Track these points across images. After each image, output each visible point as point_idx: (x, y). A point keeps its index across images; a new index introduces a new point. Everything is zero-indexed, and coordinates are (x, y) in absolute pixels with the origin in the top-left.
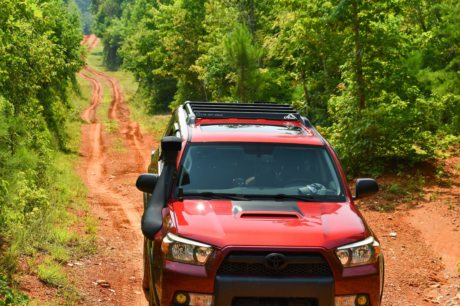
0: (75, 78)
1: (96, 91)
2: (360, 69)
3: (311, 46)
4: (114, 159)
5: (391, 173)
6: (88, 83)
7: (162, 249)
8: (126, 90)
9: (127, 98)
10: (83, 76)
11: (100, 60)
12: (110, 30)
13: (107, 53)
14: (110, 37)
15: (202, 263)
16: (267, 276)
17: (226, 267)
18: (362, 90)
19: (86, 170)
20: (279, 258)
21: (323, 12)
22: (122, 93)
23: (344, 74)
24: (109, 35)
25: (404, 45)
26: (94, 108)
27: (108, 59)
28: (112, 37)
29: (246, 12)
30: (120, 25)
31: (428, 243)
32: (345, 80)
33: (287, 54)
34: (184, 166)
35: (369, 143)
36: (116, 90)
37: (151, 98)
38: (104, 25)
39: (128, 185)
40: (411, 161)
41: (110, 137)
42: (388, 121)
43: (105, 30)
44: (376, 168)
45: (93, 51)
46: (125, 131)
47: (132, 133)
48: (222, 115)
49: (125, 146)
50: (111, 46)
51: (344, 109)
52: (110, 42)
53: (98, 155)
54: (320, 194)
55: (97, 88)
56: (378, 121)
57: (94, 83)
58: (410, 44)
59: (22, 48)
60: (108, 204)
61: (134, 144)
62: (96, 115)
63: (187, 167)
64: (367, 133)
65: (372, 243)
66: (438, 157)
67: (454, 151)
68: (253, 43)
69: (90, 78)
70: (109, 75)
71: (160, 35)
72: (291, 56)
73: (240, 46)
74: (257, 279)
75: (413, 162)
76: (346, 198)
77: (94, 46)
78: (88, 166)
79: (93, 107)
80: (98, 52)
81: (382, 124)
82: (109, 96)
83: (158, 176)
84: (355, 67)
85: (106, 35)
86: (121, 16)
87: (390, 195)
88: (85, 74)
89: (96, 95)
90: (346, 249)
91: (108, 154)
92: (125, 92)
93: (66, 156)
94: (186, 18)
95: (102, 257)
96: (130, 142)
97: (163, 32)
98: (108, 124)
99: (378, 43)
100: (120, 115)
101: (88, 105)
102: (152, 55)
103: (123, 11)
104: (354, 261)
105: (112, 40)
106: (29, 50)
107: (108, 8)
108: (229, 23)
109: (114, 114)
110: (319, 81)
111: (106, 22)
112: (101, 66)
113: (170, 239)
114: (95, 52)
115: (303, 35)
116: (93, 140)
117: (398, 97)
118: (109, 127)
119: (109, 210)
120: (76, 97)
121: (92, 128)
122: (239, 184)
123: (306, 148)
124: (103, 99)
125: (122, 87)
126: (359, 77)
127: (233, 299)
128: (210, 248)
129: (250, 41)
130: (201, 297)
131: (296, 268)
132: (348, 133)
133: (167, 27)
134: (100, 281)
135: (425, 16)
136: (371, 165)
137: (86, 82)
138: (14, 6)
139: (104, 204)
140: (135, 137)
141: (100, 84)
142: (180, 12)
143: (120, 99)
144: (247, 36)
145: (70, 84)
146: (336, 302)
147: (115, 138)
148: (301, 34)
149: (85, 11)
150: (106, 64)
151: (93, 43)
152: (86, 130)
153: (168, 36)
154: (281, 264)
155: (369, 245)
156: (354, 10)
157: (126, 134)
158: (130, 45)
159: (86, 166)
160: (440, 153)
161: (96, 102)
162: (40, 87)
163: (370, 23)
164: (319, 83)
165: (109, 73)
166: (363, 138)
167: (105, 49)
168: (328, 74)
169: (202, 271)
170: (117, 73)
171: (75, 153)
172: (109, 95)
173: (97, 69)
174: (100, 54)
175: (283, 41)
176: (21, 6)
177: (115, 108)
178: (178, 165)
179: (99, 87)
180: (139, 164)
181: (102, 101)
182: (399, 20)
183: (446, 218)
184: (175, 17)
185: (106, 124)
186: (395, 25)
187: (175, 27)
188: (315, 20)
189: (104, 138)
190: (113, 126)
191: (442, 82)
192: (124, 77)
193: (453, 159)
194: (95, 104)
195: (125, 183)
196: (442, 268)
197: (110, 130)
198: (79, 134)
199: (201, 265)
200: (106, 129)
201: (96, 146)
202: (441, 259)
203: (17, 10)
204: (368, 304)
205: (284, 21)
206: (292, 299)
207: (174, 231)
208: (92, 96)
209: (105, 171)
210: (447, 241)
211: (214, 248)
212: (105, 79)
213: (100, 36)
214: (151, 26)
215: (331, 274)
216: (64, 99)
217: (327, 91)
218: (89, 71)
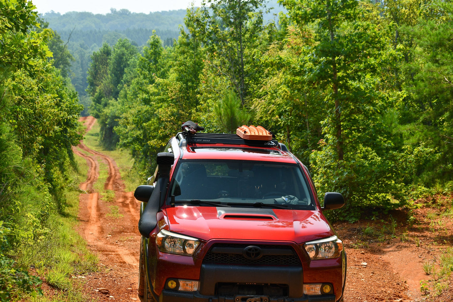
0: (72, 154)
1: (93, 168)
2: (339, 124)
3: (296, 106)
4: (110, 222)
5: (367, 220)
6: (85, 161)
7: (156, 242)
8: (122, 167)
9: (123, 174)
10: (80, 155)
11: (96, 140)
12: (107, 111)
13: (104, 133)
14: (107, 117)
15: (190, 254)
16: (245, 265)
17: (210, 257)
18: (340, 143)
19: (84, 230)
20: (256, 250)
21: (305, 72)
22: (118, 170)
23: (325, 130)
24: (106, 115)
25: (380, 103)
26: (91, 183)
27: (104, 139)
28: (108, 117)
29: (237, 81)
30: (117, 106)
31: (395, 272)
32: (325, 136)
33: (273, 115)
34: (176, 179)
35: (346, 191)
36: (112, 167)
37: (146, 171)
38: (101, 106)
39: (124, 241)
40: (385, 209)
41: (107, 205)
42: (364, 171)
43: (102, 111)
44: (353, 214)
45: (89, 132)
46: (121, 200)
47: (128, 202)
48: (209, 141)
49: (121, 213)
50: (108, 126)
51: (324, 161)
52: (107, 122)
53: (95, 220)
54: (293, 204)
55: (94, 165)
56: (354, 171)
57: (90, 161)
58: (386, 102)
59: (29, 101)
60: (107, 251)
61: (129, 211)
62: (93, 188)
63: (179, 180)
64: (344, 182)
65: (336, 240)
66: (410, 206)
67: (426, 202)
68: (241, 107)
69: (86, 157)
70: (105, 154)
71: (156, 107)
72: (277, 116)
73: (229, 110)
74: (237, 268)
75: (387, 210)
76: (316, 208)
77: (91, 127)
78: (86, 227)
79: (89, 182)
80: (95, 133)
81: (358, 174)
82: (105, 173)
83: (153, 188)
84: (334, 123)
85: (102, 115)
86: (118, 97)
87: (365, 236)
88: (82, 153)
89: (93, 171)
90: (313, 244)
91: (105, 219)
92: (121, 169)
93: (65, 219)
94: (180, 91)
95: (102, 274)
96: (126, 209)
97: (158, 104)
98: (105, 194)
99: (355, 101)
100: (116, 189)
101: (85, 180)
102: (147, 126)
103: (119, 92)
104: (320, 256)
105: (108, 120)
106: (35, 104)
107: (105, 89)
108: (220, 91)
109: (110, 187)
110: (303, 140)
111: (103, 103)
112: (97, 146)
113: (163, 234)
114: (92, 133)
115: (287, 96)
116: (90, 208)
117: (375, 154)
118: (106, 196)
119: (107, 255)
120: (74, 172)
121: (89, 197)
122: (223, 195)
123: (282, 166)
124: (99, 175)
125: (118, 164)
126: (338, 132)
127: (216, 284)
128: (197, 241)
129: (239, 105)
130: (189, 283)
131: (270, 259)
132: (327, 182)
133: (163, 99)
134: (100, 289)
135: (403, 81)
136: (348, 212)
137: (83, 160)
138: (29, 47)
139: (103, 251)
140: (130, 206)
141: (96, 162)
142: (175, 85)
143: (116, 175)
144: (235, 101)
145: (68, 159)
146: (304, 289)
147: (112, 206)
148: (285, 95)
149: (82, 95)
150: (102, 144)
151: (90, 124)
152: (83, 199)
153: (163, 107)
154: (258, 254)
155: (333, 241)
156: (334, 70)
157: (122, 202)
158: (127, 119)
159: (84, 227)
160: (412, 203)
161: (92, 178)
162: (43, 147)
163: (348, 83)
164: (302, 142)
165: (106, 153)
166: (341, 187)
167: (102, 129)
168: (311, 132)
169: (190, 261)
170: (112, 153)
171: (73, 217)
172: (105, 171)
173: (94, 149)
174: (97, 135)
175: (270, 103)
176: (35, 47)
177: (111, 182)
178: (171, 178)
179: (96, 164)
180: (134, 226)
181: (99, 177)
182: (376, 80)
183: (414, 253)
184: (170, 89)
185: (102, 194)
186: (372, 84)
187: (170, 99)
188: (298, 78)
189: (101, 206)
190: (109, 195)
191: (412, 134)
192: (120, 156)
193: (425, 209)
194: (91, 180)
195: (121, 239)
196: (406, 289)
197: (106, 199)
198: (77, 202)
199: (189, 255)
200: (103, 198)
201: (93, 213)
202: (405, 282)
203: (31, 51)
204: (332, 292)
205: (271, 85)
206: (266, 285)
207: (167, 228)
208: (89, 172)
209: (102, 230)
210: (413, 270)
211: (201, 241)
212: (101, 158)
213: (97, 116)
214: (147, 102)
215: (300, 265)
216: (62, 170)
217: (310, 148)
218: (86, 150)
